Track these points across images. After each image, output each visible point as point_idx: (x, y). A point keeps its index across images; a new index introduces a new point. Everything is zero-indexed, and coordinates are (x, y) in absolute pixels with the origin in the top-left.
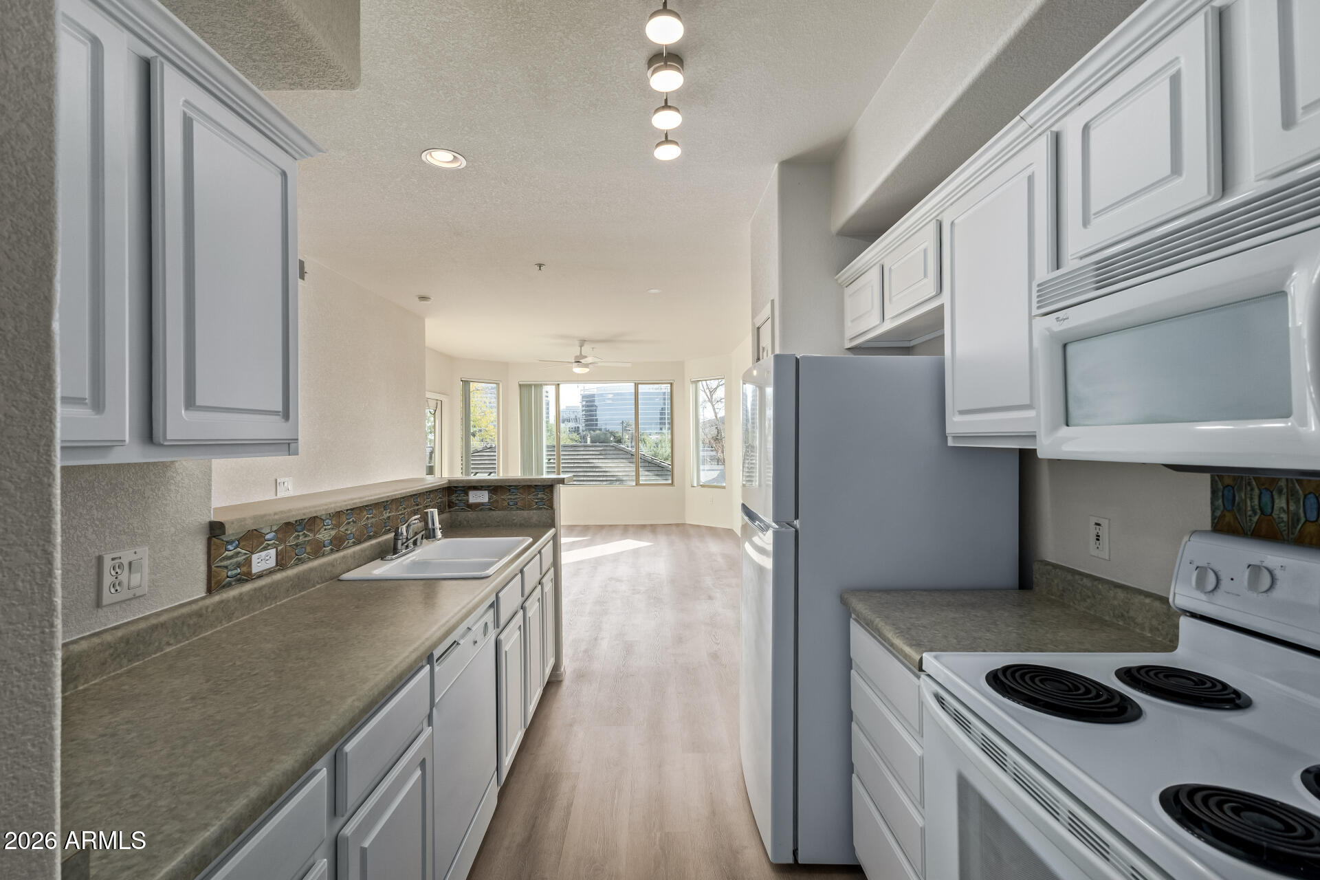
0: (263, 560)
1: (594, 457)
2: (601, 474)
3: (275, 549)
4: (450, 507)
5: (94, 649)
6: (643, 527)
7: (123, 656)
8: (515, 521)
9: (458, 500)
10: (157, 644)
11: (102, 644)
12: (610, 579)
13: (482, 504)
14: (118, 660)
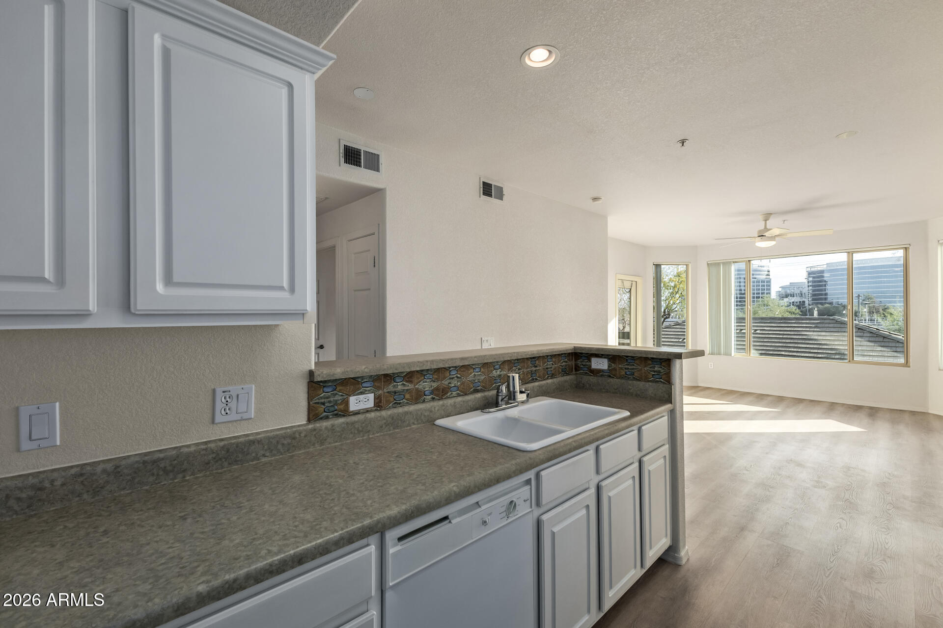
0: (362, 402)
1: (808, 329)
2: (815, 346)
3: (373, 394)
4: (576, 370)
5: (200, 452)
6: (858, 408)
7: (224, 460)
8: (631, 391)
9: (583, 364)
10: (254, 455)
11: (206, 449)
12: (790, 461)
13: (602, 371)
14: (220, 462)
